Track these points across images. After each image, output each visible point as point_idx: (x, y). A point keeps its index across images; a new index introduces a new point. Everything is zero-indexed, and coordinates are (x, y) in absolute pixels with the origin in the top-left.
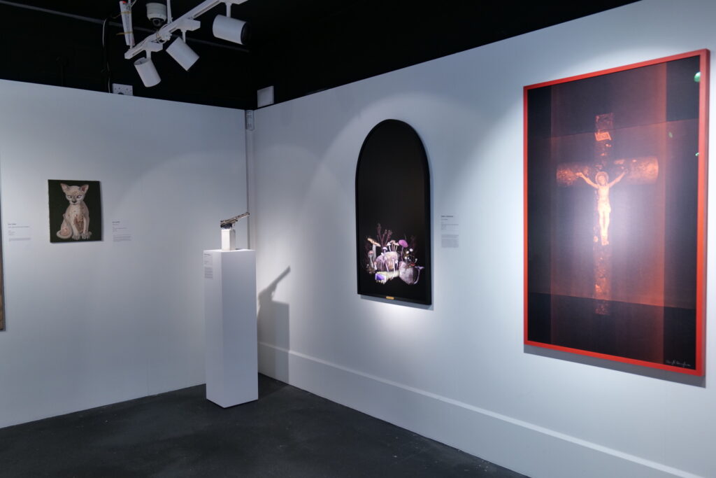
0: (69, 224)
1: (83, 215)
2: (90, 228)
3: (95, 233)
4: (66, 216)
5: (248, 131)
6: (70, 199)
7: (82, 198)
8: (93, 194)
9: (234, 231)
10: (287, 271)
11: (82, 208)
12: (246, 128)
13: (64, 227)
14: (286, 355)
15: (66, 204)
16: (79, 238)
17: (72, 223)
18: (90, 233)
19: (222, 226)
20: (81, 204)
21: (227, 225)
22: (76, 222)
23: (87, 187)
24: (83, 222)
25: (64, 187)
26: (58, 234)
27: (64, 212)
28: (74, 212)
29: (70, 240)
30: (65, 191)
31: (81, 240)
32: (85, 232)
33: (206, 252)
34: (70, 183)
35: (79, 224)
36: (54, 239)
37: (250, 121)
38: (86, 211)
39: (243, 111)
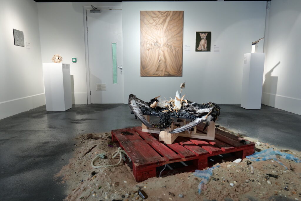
0: (201, 46)
1: (205, 43)
2: (207, 47)
3: (208, 49)
4: (200, 43)
5: (267, 10)
6: (201, 38)
7: (205, 37)
8: (209, 36)
9: (257, 46)
10: (279, 63)
11: (205, 41)
12: (267, 8)
13: (200, 46)
14: (275, 96)
15: (201, 39)
16: (203, 50)
17: (202, 45)
18: (207, 49)
19: (252, 44)
20: (205, 39)
21: (255, 44)
22: (203, 45)
23: (207, 34)
24: (205, 45)
25: (200, 34)
26: (198, 49)
27: (200, 42)
28: (203, 42)
29: (201, 51)
30: (200, 35)
31: (204, 51)
32: (206, 49)
33: (245, 54)
34: (202, 33)
35: (204, 46)
36: (197, 50)
37: (269, 5)
38: (206, 41)
39: (266, 2)
